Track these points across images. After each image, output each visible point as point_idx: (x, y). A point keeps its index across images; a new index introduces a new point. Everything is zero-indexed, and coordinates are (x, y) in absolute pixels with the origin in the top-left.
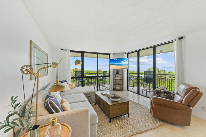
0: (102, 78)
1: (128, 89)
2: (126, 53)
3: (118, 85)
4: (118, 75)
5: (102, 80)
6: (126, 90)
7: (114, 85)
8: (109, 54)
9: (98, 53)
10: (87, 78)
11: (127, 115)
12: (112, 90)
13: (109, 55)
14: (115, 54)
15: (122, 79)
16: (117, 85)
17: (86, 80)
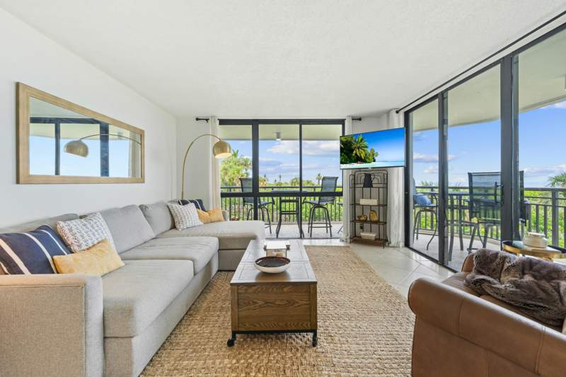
0: (317, 198)
1: (407, 244)
2: (397, 112)
3: (373, 225)
4: (372, 189)
5: (319, 206)
6: (402, 244)
7: (358, 225)
8: (342, 122)
9: (301, 122)
10: (275, 198)
11: (310, 335)
12: (349, 240)
13: (341, 126)
14: (360, 119)
15: (384, 205)
16: (367, 226)
17: (273, 203)
